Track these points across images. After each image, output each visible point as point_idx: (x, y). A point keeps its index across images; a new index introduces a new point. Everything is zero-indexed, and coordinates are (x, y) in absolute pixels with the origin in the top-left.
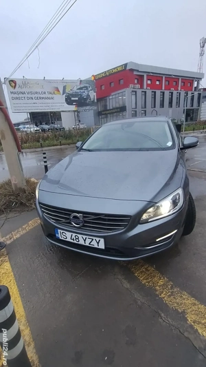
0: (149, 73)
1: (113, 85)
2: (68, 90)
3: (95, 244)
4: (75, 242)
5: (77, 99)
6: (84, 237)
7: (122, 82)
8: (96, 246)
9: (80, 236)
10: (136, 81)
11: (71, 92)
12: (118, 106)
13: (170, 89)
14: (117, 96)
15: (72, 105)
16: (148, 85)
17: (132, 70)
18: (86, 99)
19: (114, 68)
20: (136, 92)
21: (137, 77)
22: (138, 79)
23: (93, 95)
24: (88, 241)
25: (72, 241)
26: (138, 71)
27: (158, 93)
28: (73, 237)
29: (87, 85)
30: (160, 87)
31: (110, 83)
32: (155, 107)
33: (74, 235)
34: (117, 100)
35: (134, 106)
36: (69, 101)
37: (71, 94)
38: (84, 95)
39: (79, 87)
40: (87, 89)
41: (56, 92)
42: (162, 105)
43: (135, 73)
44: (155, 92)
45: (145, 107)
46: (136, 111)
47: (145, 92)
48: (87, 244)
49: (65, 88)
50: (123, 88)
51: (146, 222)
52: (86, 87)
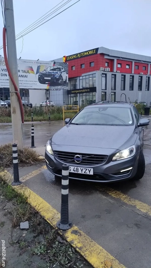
0: (119, 57)
1: (83, 66)
2: (41, 70)
3: (88, 172)
4: (76, 172)
5: (50, 78)
6: (82, 168)
7: (93, 65)
8: (88, 173)
9: (79, 168)
10: (106, 64)
11: (44, 72)
12: (88, 86)
13: (139, 74)
14: (87, 77)
15: (44, 83)
16: (118, 68)
17: (103, 55)
18: (58, 80)
19: (86, 52)
20: (106, 74)
21: (108, 61)
22: (108, 63)
23: (65, 76)
24: (84, 170)
25: (74, 172)
26: (108, 55)
27: (128, 76)
28: (75, 169)
29: (61, 67)
30: (130, 71)
31: (81, 65)
32: (124, 89)
33: (76, 167)
34: (87, 81)
35: (104, 88)
36: (42, 80)
37: (44, 74)
38: (57, 76)
39: (52, 68)
40: (60, 70)
41: (30, 71)
42: (132, 88)
43: (106, 57)
44: (125, 76)
45: (115, 89)
46: (106, 93)
47: (115, 75)
48: (83, 173)
49: (39, 68)
50: (94, 70)
51: (116, 160)
52: (60, 69)
